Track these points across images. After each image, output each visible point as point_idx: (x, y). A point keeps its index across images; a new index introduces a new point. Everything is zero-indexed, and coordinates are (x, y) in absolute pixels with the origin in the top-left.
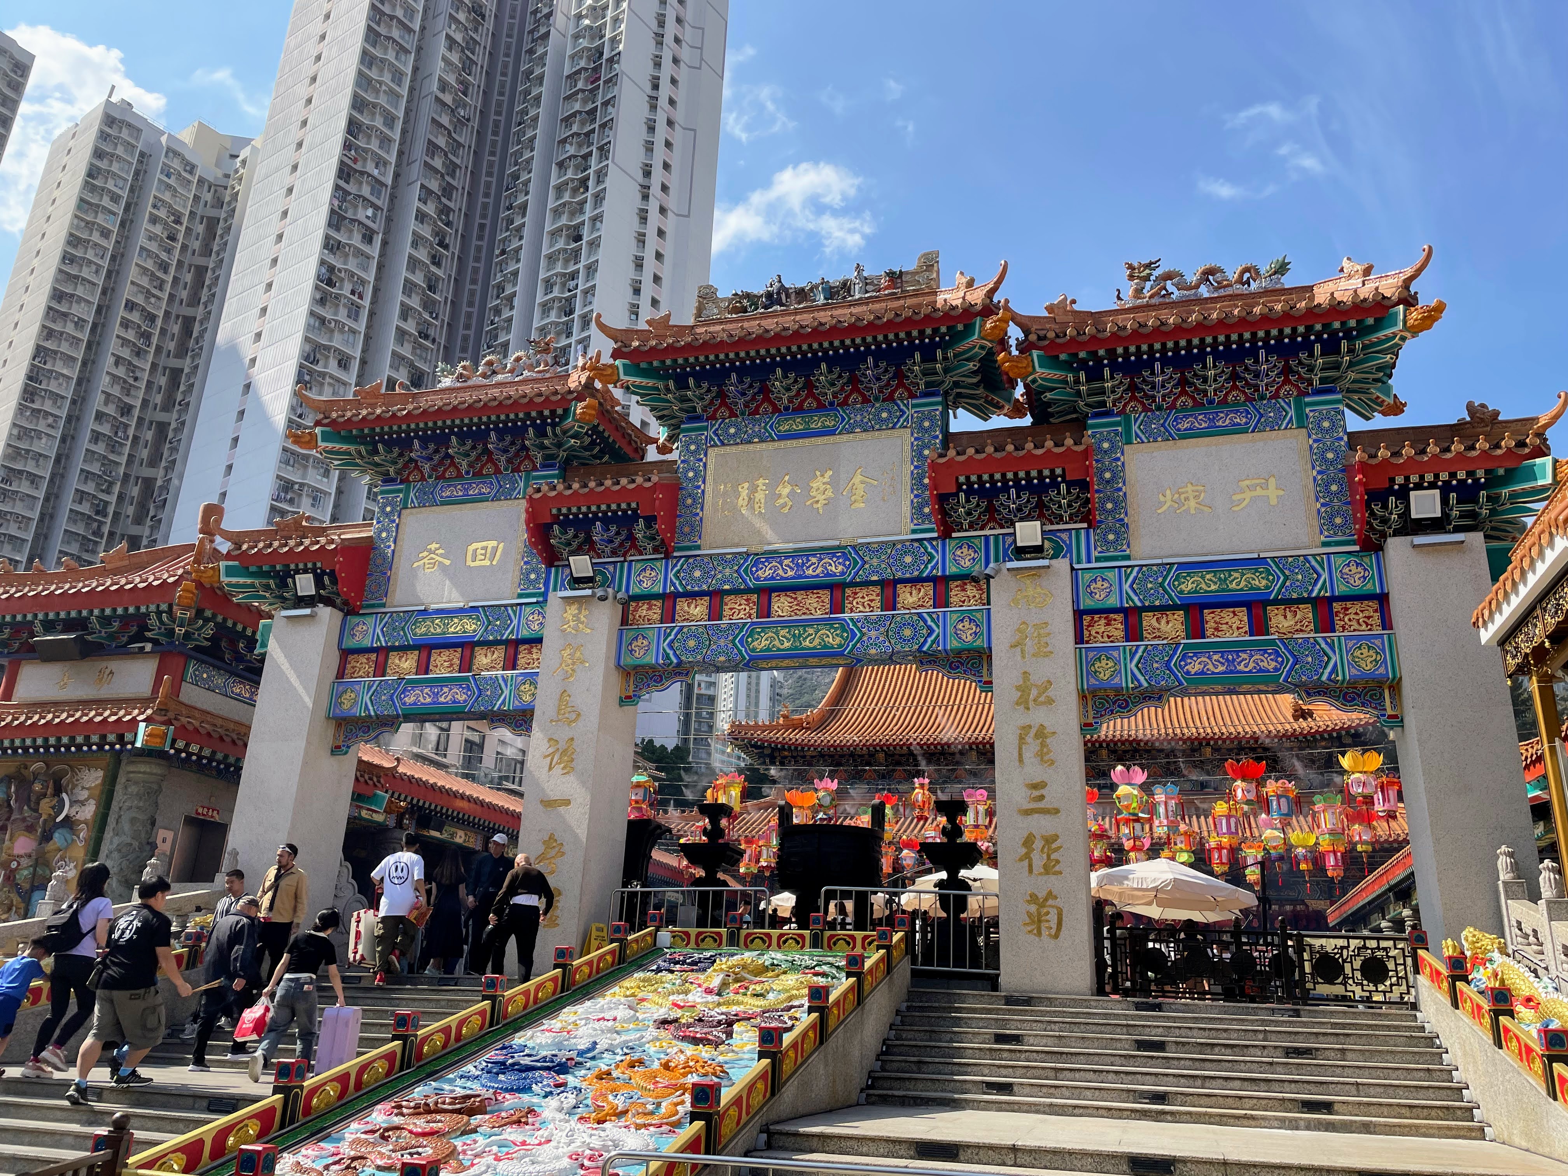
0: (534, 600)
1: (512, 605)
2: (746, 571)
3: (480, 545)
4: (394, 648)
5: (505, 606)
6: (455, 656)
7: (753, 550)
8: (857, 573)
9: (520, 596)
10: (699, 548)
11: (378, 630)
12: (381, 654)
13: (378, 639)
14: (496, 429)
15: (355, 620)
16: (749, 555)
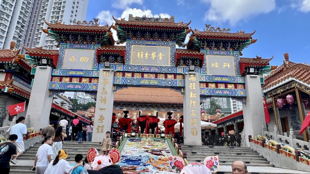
0: (96, 70)
1: (91, 70)
2: (139, 68)
3: (83, 58)
4: (64, 76)
5: (89, 70)
6: (78, 79)
7: (141, 65)
8: (160, 71)
9: (92, 69)
10: (130, 63)
11: (61, 72)
12: (61, 77)
13: (61, 74)
14: (89, 35)
15: (55, 70)
16: (140, 66)
